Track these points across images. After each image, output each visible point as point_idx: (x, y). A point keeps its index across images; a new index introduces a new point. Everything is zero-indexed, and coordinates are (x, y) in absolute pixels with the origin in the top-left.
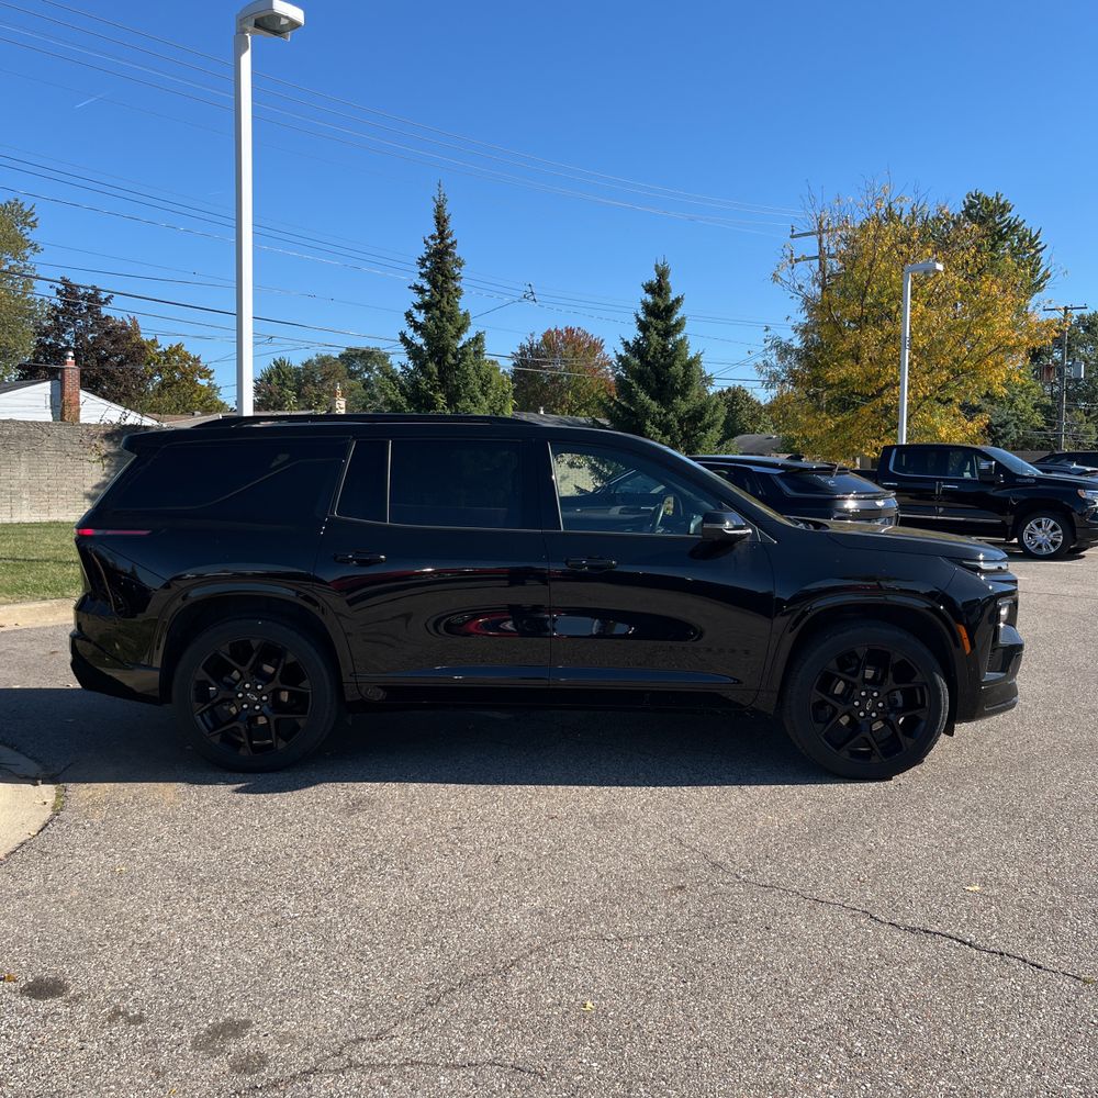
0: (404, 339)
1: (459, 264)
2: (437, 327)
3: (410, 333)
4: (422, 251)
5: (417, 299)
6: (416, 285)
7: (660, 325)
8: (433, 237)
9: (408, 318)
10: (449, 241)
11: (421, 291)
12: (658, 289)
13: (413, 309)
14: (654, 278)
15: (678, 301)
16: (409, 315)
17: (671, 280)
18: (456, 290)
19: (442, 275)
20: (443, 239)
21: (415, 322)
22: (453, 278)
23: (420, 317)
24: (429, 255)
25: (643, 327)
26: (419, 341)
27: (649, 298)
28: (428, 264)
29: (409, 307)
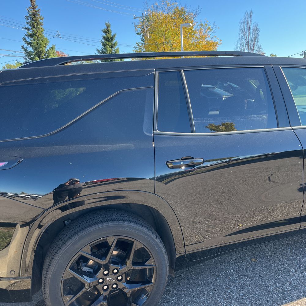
0: (23, 48)
1: (42, 18)
2: (37, 43)
3: (26, 46)
5: (26, 32)
6: (25, 27)
7: (110, 44)
8: (30, 8)
9: (24, 40)
10: (36, 10)
11: (28, 29)
12: (107, 32)
13: (25, 36)
14: (105, 27)
15: (114, 35)
16: (24, 39)
17: (111, 28)
18: (42, 29)
19: (36, 23)
20: (34, 9)
21: (27, 41)
22: (41, 24)
23: (29, 40)
24: (29, 15)
25: (104, 45)
26: (30, 49)
27: (105, 35)
28: (29, 18)
29: (24, 36)
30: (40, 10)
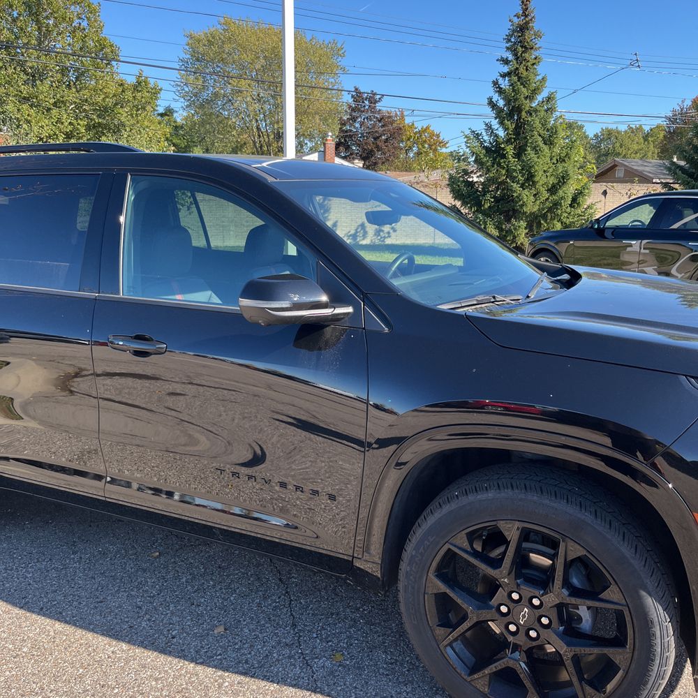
0: (491, 102)
1: (538, 35)
2: (514, 91)
3: (496, 97)
5: (506, 69)
6: (502, 58)
8: (517, 16)
9: (494, 85)
10: (530, 17)
11: (506, 62)
13: (499, 77)
16: (495, 83)
18: (536, 58)
19: (522, 47)
20: (525, 16)
21: (500, 88)
23: (504, 83)
24: (514, 31)
26: (501, 103)
28: (512, 38)
30: (533, 17)
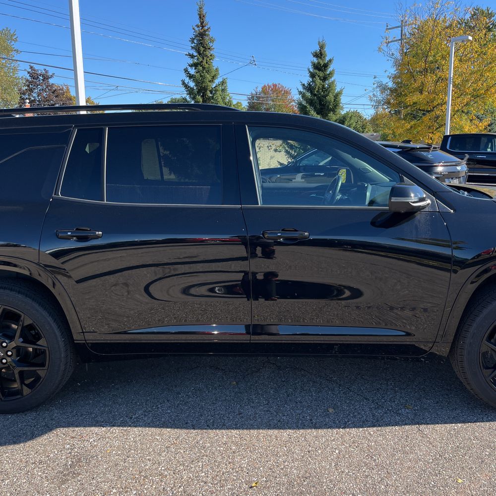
0: (184, 83)
1: (212, 41)
2: (201, 76)
3: (187, 80)
4: (192, 35)
5: (191, 61)
6: (189, 53)
7: (321, 74)
8: (198, 26)
9: (185, 72)
10: (206, 28)
11: (192, 56)
12: (319, 55)
13: (188, 67)
14: (317, 49)
15: (330, 61)
16: (186, 70)
17: (327, 50)
18: (211, 55)
19: (203, 47)
20: (203, 27)
21: (190, 74)
22: (209, 49)
23: (192, 71)
24: (196, 36)
25: (313, 76)
26: (192, 84)
27: (315, 60)
28: (195, 41)
29: (186, 66)
30: (209, 28)
